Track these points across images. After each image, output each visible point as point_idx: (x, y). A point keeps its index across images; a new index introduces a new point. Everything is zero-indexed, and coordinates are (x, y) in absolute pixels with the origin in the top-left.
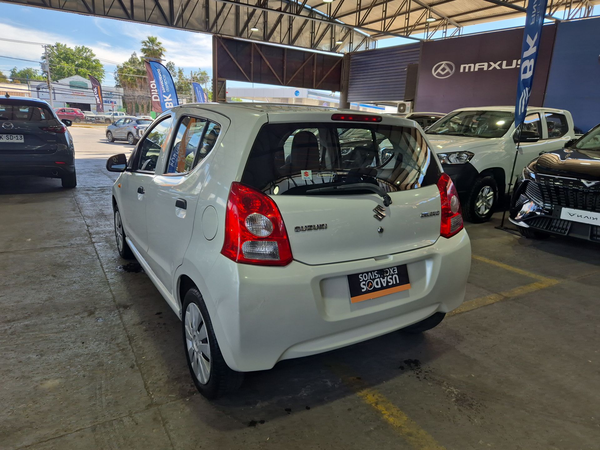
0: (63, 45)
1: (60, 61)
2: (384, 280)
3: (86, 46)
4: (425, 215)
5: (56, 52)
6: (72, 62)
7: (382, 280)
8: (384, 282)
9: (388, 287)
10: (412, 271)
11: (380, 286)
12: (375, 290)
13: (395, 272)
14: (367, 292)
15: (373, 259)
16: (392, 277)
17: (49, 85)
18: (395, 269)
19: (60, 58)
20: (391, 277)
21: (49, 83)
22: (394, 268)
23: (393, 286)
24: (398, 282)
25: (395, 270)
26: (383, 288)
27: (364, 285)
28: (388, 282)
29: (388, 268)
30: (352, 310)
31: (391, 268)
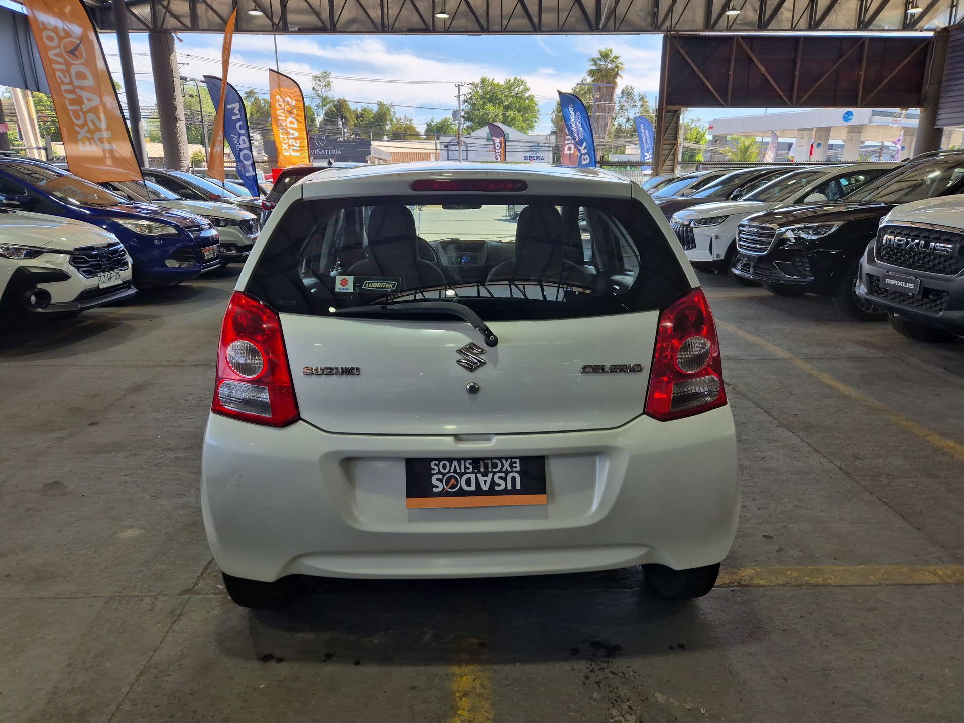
0: (490, 80)
1: (484, 103)
2: (485, 479)
3: (518, 78)
4: (597, 369)
5: (480, 91)
6: (499, 104)
7: (481, 479)
8: (485, 482)
9: (492, 491)
10: (555, 471)
11: (473, 488)
12: (462, 493)
13: (516, 467)
14: (444, 494)
15: (452, 438)
16: (506, 476)
17: (459, 140)
18: (515, 463)
19: (485, 98)
20: (503, 475)
21: (459, 137)
22: (513, 461)
23: (505, 492)
24: (518, 487)
25: (514, 465)
26: (479, 492)
27: (438, 480)
28: (493, 484)
29: (500, 459)
30: (411, 519)
31: (506, 459)
